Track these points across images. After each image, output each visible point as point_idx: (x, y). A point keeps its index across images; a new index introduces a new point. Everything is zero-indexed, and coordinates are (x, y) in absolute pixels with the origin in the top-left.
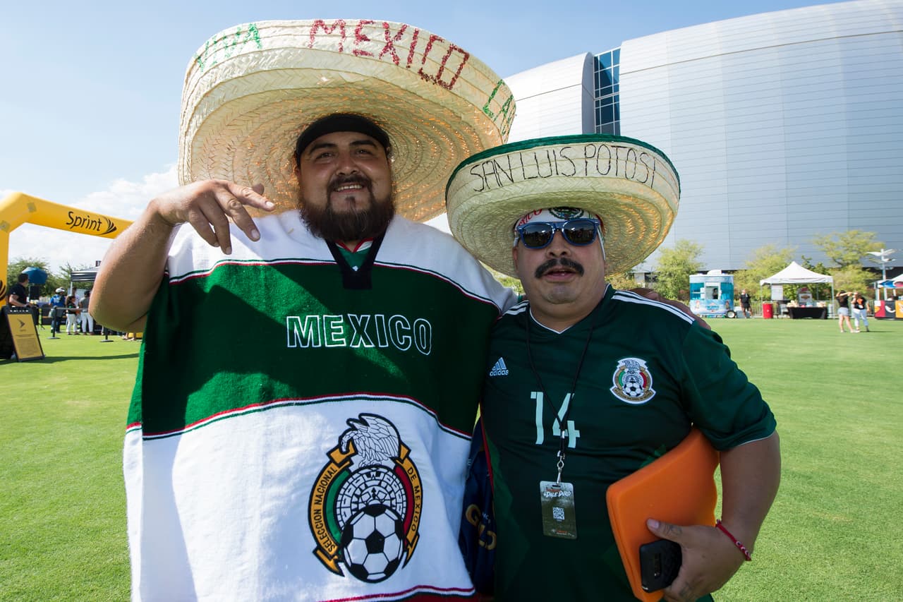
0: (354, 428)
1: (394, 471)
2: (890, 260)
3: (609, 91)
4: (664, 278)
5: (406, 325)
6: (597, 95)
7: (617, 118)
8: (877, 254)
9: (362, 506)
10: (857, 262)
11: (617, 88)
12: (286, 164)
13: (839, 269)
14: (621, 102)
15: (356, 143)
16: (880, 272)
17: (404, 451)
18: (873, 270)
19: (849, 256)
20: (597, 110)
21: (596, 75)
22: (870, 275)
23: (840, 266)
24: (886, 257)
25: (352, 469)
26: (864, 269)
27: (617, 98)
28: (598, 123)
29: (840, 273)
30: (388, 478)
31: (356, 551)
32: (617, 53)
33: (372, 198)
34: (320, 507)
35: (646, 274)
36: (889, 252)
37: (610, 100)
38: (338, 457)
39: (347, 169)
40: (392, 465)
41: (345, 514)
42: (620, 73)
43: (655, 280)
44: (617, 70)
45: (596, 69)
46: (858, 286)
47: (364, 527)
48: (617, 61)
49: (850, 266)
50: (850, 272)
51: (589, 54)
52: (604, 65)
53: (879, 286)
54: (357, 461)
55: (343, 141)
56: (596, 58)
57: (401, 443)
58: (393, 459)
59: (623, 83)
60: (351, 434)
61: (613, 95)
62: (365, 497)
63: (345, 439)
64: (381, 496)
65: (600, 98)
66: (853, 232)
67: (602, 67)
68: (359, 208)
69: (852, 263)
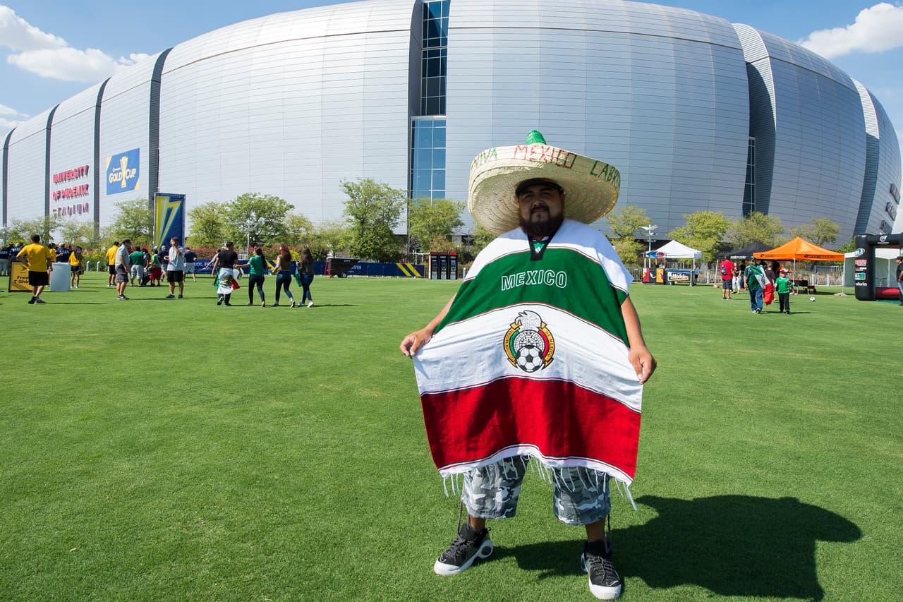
0: (521, 316)
1: (538, 333)
2: (655, 234)
3: (437, 43)
4: (480, 242)
5: (553, 275)
6: (425, 46)
7: (444, 73)
8: (646, 228)
9: (524, 345)
10: (631, 235)
11: (445, 42)
12: (513, 199)
13: (619, 240)
14: (449, 57)
15: (542, 190)
16: (647, 243)
17: (543, 325)
18: (642, 241)
19: (627, 229)
20: (424, 62)
21: (425, 23)
22: (640, 246)
23: (619, 237)
24: (652, 232)
25: (520, 331)
26: (636, 241)
27: (445, 52)
28: (424, 76)
29: (619, 244)
30: (535, 335)
31: (522, 361)
32: (447, 4)
33: (549, 216)
34: (508, 344)
35: (463, 236)
36: (654, 227)
37: (437, 53)
38: (514, 326)
39: (537, 203)
40: (537, 330)
41: (517, 347)
42: (449, 26)
43: (472, 243)
44: (446, 21)
45: (425, 17)
46: (631, 255)
47: (525, 352)
48: (446, 13)
49: (627, 237)
50: (626, 243)
52: (434, 14)
53: (647, 256)
54: (522, 328)
55: (536, 190)
56: (426, 5)
57: (542, 321)
58: (538, 328)
59: (451, 36)
60: (519, 318)
61: (440, 48)
62: (525, 342)
63: (517, 320)
64: (532, 342)
65: (428, 49)
66: (630, 208)
67: (431, 16)
68: (542, 220)
69: (628, 235)
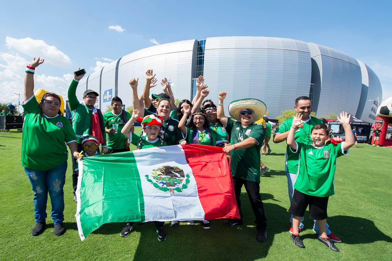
3: (201, 54)
7: (203, 64)
11: (204, 54)
14: (205, 59)
20: (197, 60)
21: (198, 47)
28: (197, 65)
32: (205, 41)
37: (201, 57)
42: (205, 49)
44: (204, 47)
45: (198, 45)
48: (205, 44)
51: (196, 40)
52: (201, 44)
56: (198, 42)
59: (206, 52)
61: (203, 56)
65: (199, 56)
